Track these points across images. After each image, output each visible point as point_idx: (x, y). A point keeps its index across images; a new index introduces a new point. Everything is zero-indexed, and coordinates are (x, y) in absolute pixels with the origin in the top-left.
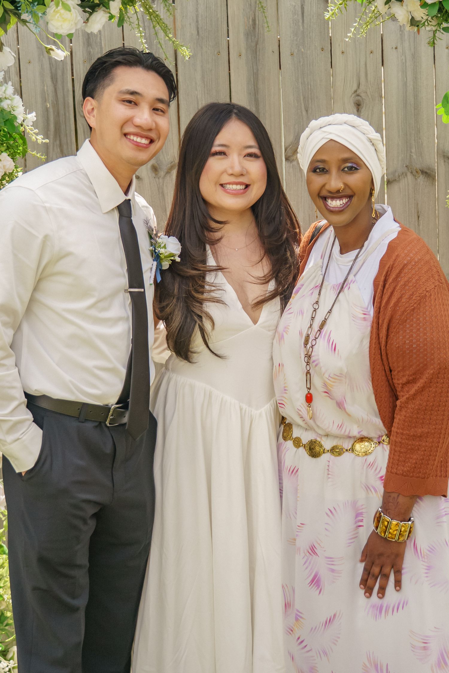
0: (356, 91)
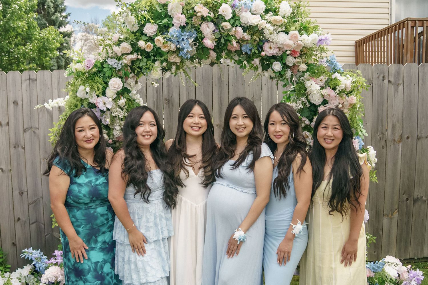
0: (253, 98)
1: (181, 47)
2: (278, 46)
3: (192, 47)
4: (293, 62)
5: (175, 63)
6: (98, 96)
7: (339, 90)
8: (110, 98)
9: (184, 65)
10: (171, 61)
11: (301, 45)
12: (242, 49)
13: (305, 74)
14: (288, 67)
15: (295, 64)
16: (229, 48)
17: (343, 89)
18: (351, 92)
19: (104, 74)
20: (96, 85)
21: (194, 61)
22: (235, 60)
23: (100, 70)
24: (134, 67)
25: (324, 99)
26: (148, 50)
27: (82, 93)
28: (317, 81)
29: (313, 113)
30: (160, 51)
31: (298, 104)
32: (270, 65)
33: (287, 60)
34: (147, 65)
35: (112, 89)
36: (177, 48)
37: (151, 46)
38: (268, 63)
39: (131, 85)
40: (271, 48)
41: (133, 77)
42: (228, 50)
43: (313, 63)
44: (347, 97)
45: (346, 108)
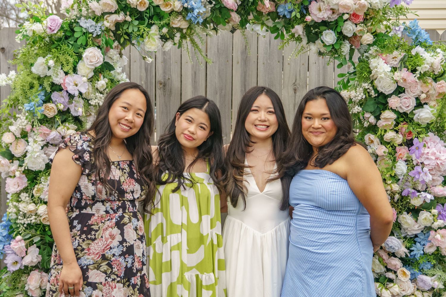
0: (294, 83)
1: (189, 7)
2: (331, 7)
3: (205, 7)
4: (353, 30)
5: (180, 30)
6: (66, 73)
7: (420, 72)
8: (84, 76)
9: (193, 33)
10: (174, 26)
11: (364, 6)
12: (278, 11)
13: (371, 48)
14: (345, 38)
15: (356, 34)
16: (259, 8)
17: (428, 71)
18: (441, 75)
19: (76, 41)
20: (64, 56)
21: (208, 25)
22: (268, 27)
23: (68, 34)
24: (119, 32)
25: (398, 86)
26: (142, 9)
27: (41, 68)
28: (388, 58)
29: (381, 107)
30: (158, 11)
31: (358, 93)
32: (320, 35)
33: (343, 28)
34: (139, 30)
35: (88, 64)
36: (184, 7)
37: (145, 3)
38: (316, 32)
39: (113, 60)
40: (320, 10)
41: (117, 47)
42: (257, 11)
43: (384, 32)
44: (434, 83)
45: (432, 99)
